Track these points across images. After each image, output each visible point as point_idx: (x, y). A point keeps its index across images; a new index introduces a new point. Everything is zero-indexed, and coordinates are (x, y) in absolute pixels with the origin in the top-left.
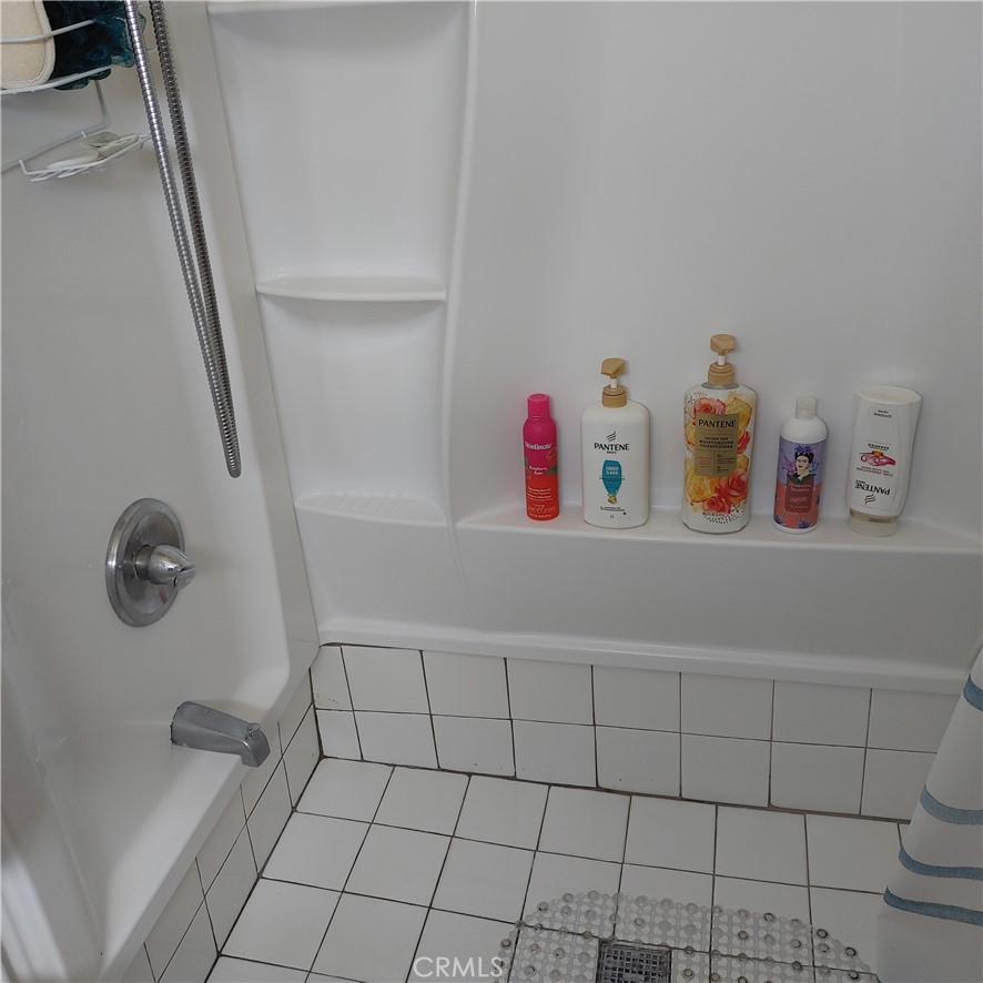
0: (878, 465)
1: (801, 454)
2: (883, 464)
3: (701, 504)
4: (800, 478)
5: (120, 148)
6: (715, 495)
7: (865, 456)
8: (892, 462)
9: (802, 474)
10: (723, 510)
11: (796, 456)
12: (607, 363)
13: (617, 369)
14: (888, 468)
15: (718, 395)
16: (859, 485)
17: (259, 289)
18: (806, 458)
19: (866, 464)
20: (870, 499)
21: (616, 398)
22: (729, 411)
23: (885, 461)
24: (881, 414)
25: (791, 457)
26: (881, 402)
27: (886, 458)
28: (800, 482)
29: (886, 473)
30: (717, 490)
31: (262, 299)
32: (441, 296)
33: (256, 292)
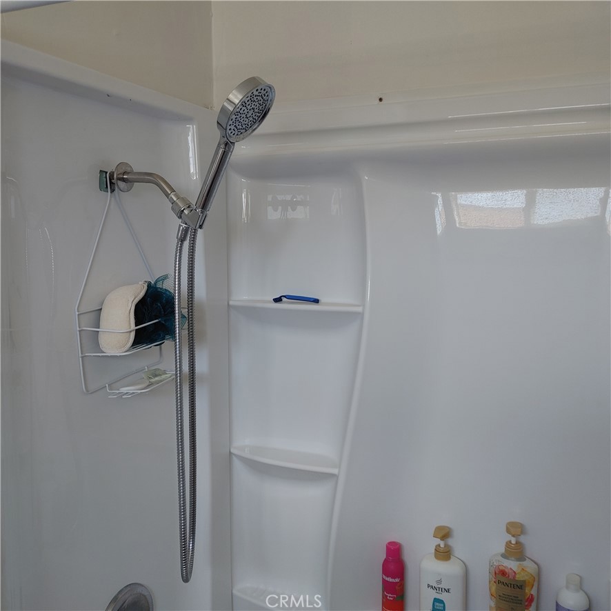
5: (161, 381)
12: (439, 529)
13: (444, 534)
15: (511, 565)
17: (232, 451)
21: (444, 554)
22: (518, 577)
31: (233, 457)
32: (335, 471)
33: (230, 452)
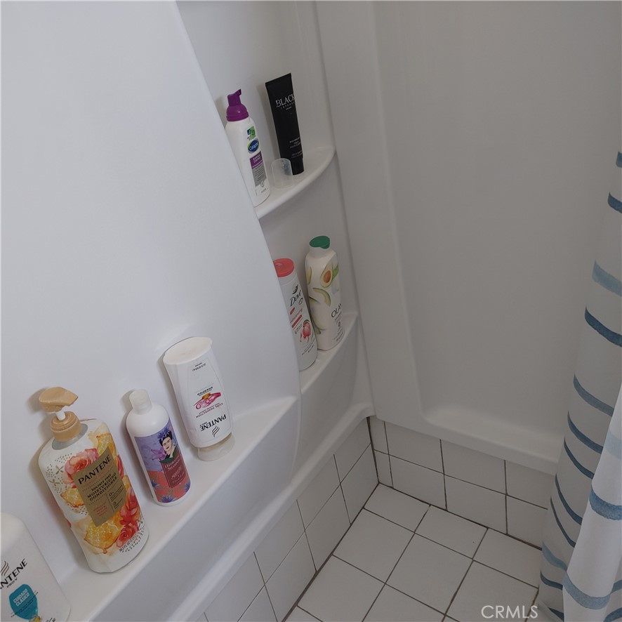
0: (209, 404)
1: (164, 439)
2: (213, 400)
3: (115, 544)
4: (171, 456)
6: (123, 527)
7: (198, 405)
8: (218, 395)
9: (170, 452)
10: (134, 532)
11: (161, 442)
14: (218, 400)
16: (203, 427)
18: (169, 438)
19: (202, 409)
20: (214, 432)
22: (100, 452)
23: (213, 398)
24: (198, 367)
25: (158, 446)
26: (195, 359)
27: (213, 395)
28: (173, 459)
29: (218, 405)
30: (122, 522)
